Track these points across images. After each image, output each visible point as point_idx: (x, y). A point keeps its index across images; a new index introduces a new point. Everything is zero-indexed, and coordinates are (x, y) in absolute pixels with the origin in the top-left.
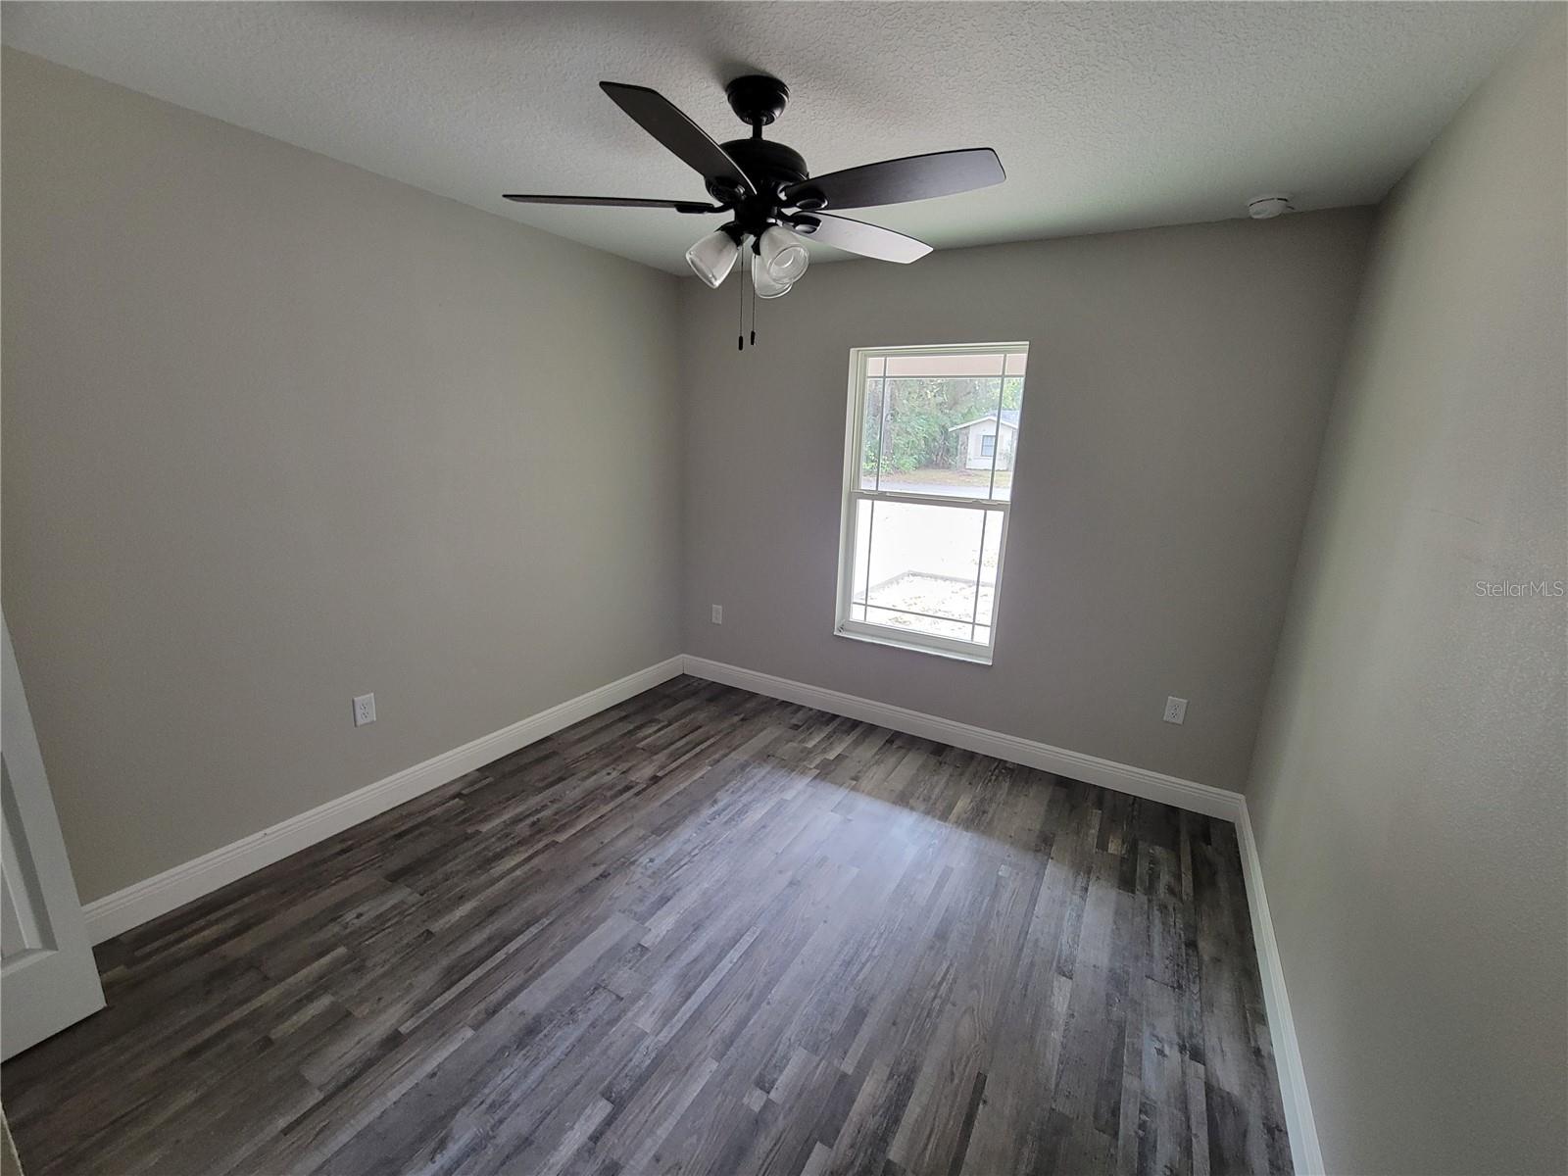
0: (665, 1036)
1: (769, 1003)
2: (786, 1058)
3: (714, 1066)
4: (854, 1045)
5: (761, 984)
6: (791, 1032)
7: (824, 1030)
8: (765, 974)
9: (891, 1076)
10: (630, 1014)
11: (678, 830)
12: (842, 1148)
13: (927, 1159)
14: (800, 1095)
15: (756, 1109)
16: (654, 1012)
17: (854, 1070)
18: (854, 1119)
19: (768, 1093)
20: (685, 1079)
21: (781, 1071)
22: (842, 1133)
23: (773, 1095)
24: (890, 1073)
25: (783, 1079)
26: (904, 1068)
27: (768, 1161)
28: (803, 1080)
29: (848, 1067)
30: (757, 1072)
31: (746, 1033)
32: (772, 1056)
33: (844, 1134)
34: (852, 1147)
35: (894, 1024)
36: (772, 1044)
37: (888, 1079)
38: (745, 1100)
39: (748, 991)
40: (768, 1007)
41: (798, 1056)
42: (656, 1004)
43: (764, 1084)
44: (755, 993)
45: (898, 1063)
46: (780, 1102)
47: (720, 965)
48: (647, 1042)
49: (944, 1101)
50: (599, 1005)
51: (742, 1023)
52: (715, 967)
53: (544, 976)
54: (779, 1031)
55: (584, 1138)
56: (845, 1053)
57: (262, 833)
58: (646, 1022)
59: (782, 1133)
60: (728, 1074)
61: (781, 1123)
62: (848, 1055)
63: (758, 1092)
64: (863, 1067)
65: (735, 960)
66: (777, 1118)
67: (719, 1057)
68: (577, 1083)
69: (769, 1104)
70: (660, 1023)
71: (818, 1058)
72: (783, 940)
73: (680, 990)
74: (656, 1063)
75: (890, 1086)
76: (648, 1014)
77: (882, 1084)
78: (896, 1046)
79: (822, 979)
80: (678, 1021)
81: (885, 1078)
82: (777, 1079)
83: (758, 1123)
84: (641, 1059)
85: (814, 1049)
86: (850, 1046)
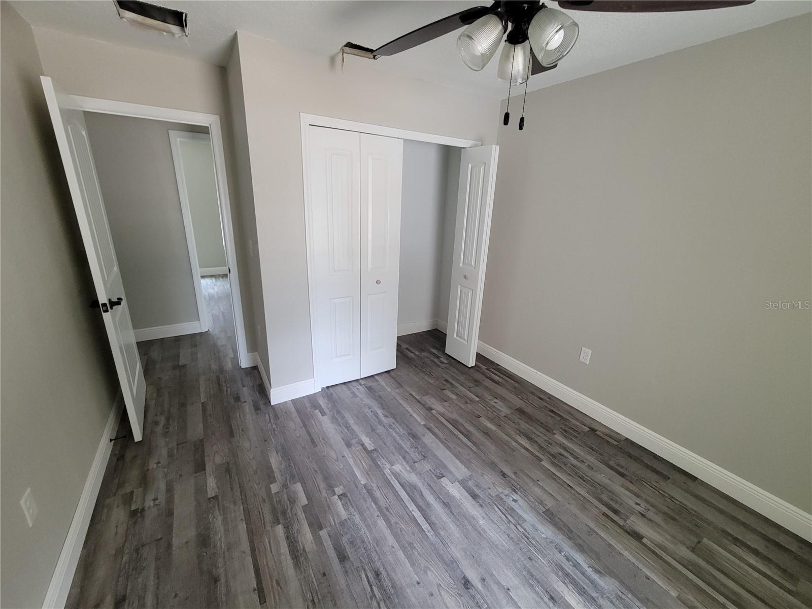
0: (387, 472)
1: (378, 516)
2: (346, 509)
3: (363, 483)
4: (330, 543)
5: (391, 518)
6: (357, 518)
7: (347, 534)
8: (396, 523)
9: (304, 550)
10: (405, 464)
11: (551, 527)
12: (299, 510)
13: (266, 539)
14: (329, 507)
15: (336, 489)
16: (401, 471)
17: (320, 535)
18: (303, 521)
19: (338, 496)
20: (365, 473)
21: (343, 505)
22: (303, 513)
23: (336, 497)
24: (305, 551)
25: (339, 503)
26: (302, 559)
27: (316, 485)
28: (333, 511)
29: (323, 533)
30: (349, 496)
31: (369, 500)
32: (351, 505)
33: (302, 513)
34: (296, 514)
35: (324, 575)
36: (357, 508)
37: (304, 548)
38: (341, 487)
39: (390, 510)
40: (376, 515)
41: (343, 514)
42: (404, 473)
43: (342, 496)
44: (388, 513)
45: (306, 558)
46: (332, 498)
47: (413, 504)
48: (388, 465)
49: (274, 567)
50: (416, 456)
51: (375, 500)
52: (413, 502)
53: (440, 443)
54: (361, 514)
55: (364, 442)
56: (330, 536)
57: (537, 371)
58: (398, 468)
59: (321, 493)
60: (356, 486)
61: (324, 494)
62: (328, 537)
63: (341, 492)
64: (318, 540)
65: (412, 513)
66: (327, 494)
67: (365, 486)
68: (385, 444)
69: (334, 493)
70: (394, 472)
71: (337, 522)
72: (415, 545)
73: (407, 484)
74: (378, 466)
75: (301, 546)
76: (401, 469)
77: (304, 543)
78: (313, 565)
79: (376, 551)
80: (392, 478)
81: (305, 546)
82: (341, 501)
83: (331, 488)
84: (381, 462)
85: (342, 524)
86: (331, 540)
